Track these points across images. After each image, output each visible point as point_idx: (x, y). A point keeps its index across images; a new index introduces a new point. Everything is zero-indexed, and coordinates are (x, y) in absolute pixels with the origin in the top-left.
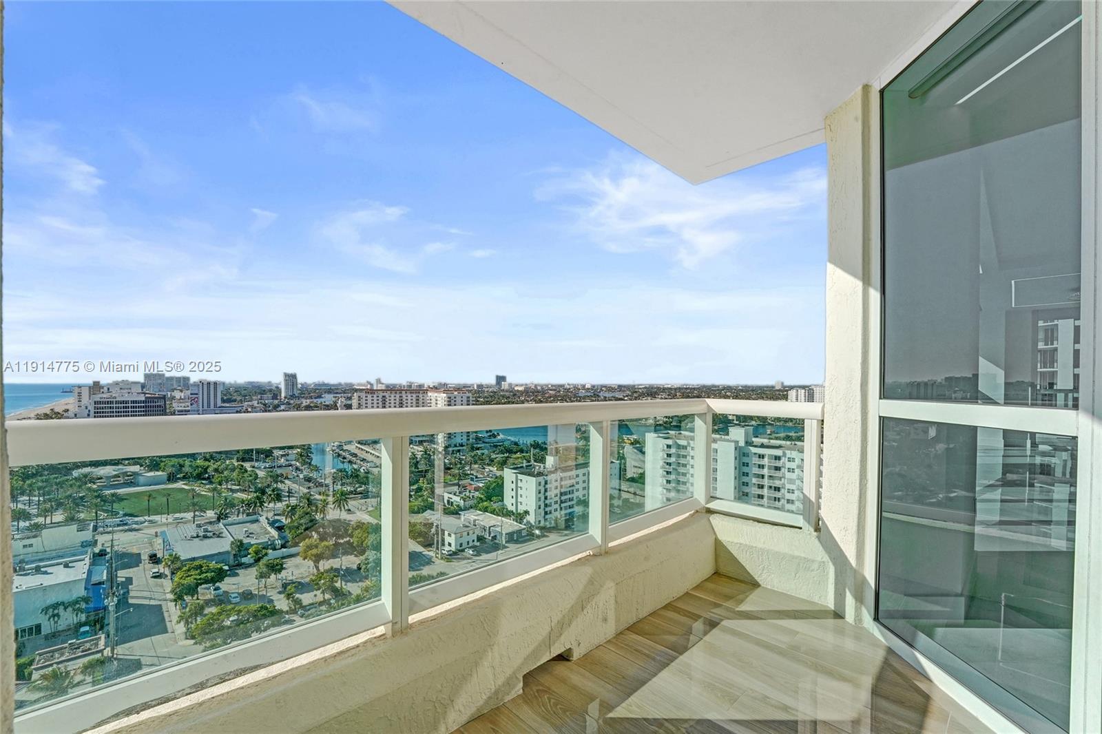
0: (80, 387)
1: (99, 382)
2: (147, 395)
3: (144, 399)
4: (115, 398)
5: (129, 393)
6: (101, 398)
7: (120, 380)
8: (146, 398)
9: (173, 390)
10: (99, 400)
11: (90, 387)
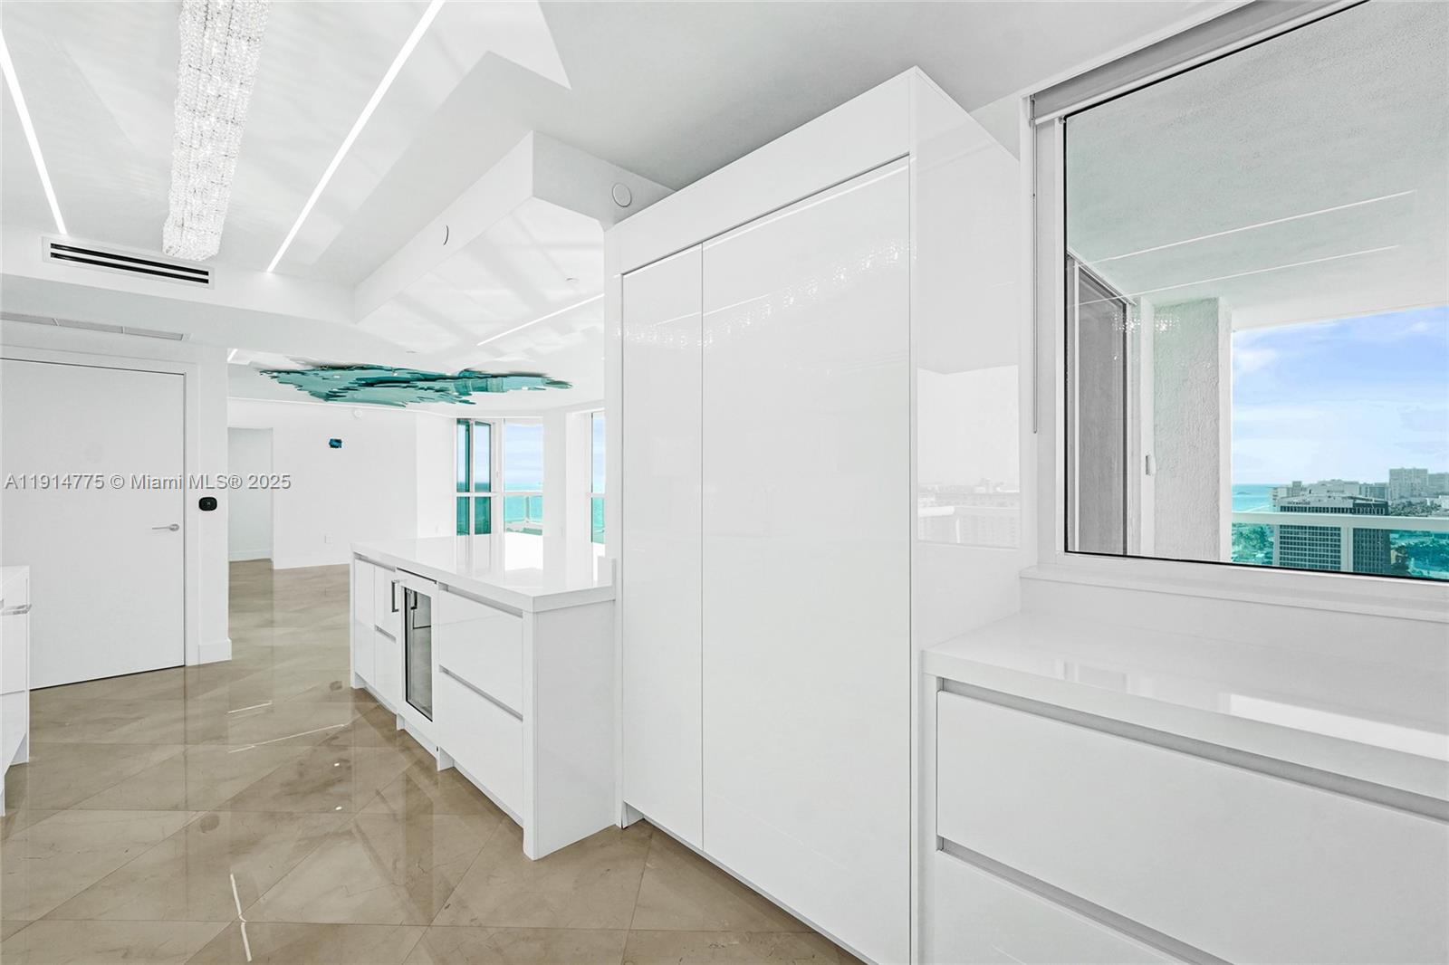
0: (1275, 489)
1: (1300, 482)
2: (1358, 501)
3: (1352, 506)
4: (1309, 503)
5: (1330, 497)
6: (1289, 503)
7: (1328, 479)
8: (1354, 504)
9: (1437, 495)
10: (1287, 505)
11: (1288, 489)
